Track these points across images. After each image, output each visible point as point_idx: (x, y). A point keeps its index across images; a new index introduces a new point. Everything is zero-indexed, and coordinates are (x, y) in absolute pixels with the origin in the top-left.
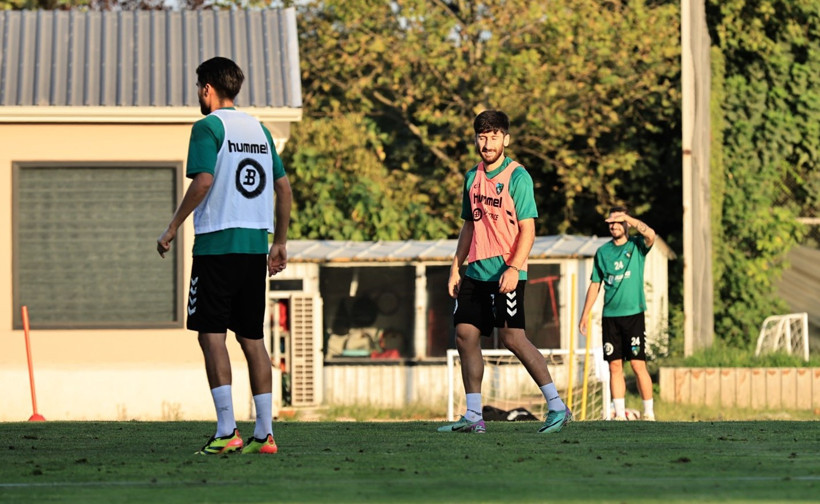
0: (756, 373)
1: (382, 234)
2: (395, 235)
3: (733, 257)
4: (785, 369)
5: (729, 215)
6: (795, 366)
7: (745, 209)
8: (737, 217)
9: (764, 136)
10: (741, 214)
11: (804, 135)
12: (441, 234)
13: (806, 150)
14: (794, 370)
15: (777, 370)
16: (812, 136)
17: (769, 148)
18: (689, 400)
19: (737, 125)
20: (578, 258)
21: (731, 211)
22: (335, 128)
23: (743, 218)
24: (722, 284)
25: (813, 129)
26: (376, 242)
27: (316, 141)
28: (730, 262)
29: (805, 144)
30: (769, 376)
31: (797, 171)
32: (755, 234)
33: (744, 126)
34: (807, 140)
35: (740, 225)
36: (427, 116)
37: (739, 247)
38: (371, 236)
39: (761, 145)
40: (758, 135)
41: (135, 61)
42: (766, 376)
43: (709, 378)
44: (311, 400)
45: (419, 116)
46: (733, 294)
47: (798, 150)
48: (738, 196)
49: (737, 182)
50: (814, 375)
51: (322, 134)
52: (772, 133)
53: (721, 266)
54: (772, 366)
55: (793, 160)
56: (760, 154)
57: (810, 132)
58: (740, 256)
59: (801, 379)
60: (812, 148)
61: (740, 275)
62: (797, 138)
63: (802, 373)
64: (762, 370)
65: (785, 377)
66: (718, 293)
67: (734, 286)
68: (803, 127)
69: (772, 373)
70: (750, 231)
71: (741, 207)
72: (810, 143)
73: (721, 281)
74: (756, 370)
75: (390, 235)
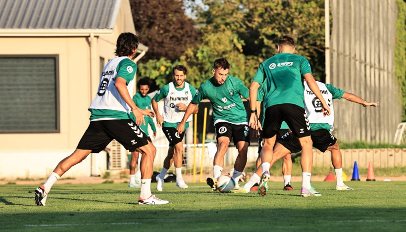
0: (347, 152)
4: (361, 149)
6: (366, 148)
14: (365, 150)
15: (357, 150)
27: (209, 44)
30: (353, 153)
36: (265, 31)
41: (42, 7)
42: (352, 153)
44: (120, 167)
45: (261, 31)
50: (374, 153)
51: (212, 41)
54: (355, 148)
59: (368, 154)
63: (368, 151)
64: (350, 150)
65: (361, 153)
69: (355, 152)
74: (347, 150)
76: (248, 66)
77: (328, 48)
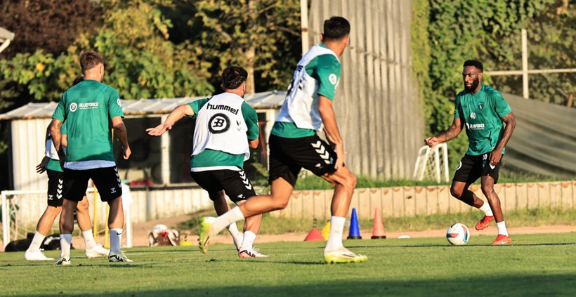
1: (161, 93)
2: (171, 94)
3: (440, 101)
5: (435, 71)
7: (446, 66)
8: (441, 73)
9: (462, 13)
10: (444, 70)
11: (495, 11)
12: (207, 92)
13: (497, 23)
14: (368, 189)
16: (501, 12)
17: (467, 22)
18: (291, 214)
19: (443, 6)
20: (274, 108)
21: (435, 68)
22: (129, 17)
23: (445, 74)
24: (432, 121)
25: (501, 8)
26: (139, 100)
27: (115, 27)
28: (437, 104)
29: (496, 18)
31: (491, 37)
32: (455, 84)
33: (447, 6)
34: (497, 15)
35: (443, 78)
36: (205, 5)
37: (444, 94)
38: (153, 94)
39: (461, 20)
40: (459, 12)
43: (305, 197)
45: (198, 5)
46: (439, 128)
47: (492, 23)
48: (442, 57)
49: (441, 47)
50: (383, 193)
51: (119, 21)
52: (468, 10)
53: (430, 108)
55: (488, 29)
56: (461, 27)
57: (499, 10)
58: (445, 100)
59: (373, 196)
60: (501, 21)
61: (444, 114)
62: (490, 14)
63: (374, 192)
66: (429, 127)
67: (439, 121)
68: (494, 6)
70: (451, 82)
71: (443, 65)
72: (500, 17)
73: (430, 119)
75: (167, 93)
76: (178, 60)
77: (305, 30)
